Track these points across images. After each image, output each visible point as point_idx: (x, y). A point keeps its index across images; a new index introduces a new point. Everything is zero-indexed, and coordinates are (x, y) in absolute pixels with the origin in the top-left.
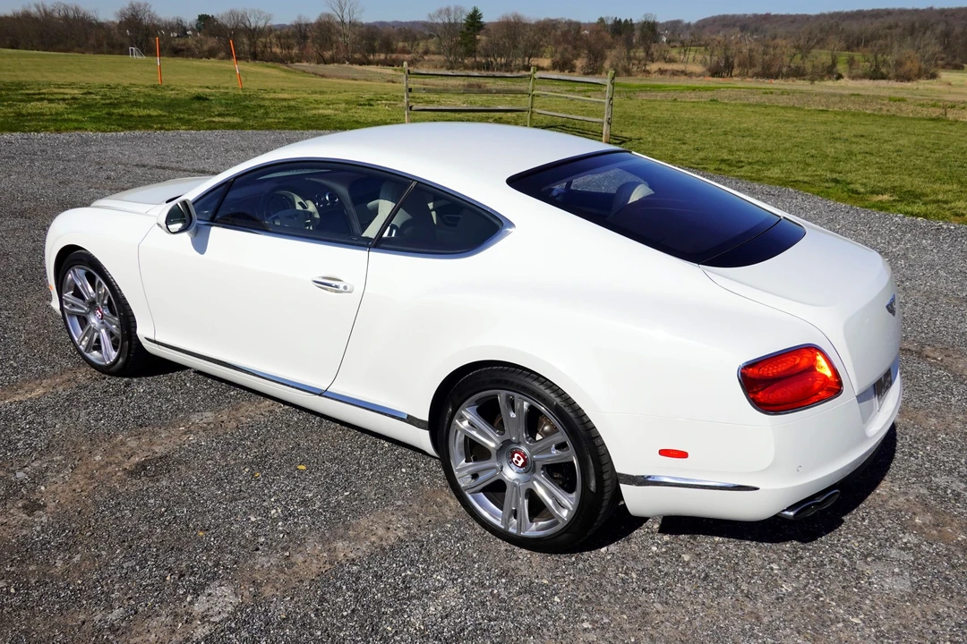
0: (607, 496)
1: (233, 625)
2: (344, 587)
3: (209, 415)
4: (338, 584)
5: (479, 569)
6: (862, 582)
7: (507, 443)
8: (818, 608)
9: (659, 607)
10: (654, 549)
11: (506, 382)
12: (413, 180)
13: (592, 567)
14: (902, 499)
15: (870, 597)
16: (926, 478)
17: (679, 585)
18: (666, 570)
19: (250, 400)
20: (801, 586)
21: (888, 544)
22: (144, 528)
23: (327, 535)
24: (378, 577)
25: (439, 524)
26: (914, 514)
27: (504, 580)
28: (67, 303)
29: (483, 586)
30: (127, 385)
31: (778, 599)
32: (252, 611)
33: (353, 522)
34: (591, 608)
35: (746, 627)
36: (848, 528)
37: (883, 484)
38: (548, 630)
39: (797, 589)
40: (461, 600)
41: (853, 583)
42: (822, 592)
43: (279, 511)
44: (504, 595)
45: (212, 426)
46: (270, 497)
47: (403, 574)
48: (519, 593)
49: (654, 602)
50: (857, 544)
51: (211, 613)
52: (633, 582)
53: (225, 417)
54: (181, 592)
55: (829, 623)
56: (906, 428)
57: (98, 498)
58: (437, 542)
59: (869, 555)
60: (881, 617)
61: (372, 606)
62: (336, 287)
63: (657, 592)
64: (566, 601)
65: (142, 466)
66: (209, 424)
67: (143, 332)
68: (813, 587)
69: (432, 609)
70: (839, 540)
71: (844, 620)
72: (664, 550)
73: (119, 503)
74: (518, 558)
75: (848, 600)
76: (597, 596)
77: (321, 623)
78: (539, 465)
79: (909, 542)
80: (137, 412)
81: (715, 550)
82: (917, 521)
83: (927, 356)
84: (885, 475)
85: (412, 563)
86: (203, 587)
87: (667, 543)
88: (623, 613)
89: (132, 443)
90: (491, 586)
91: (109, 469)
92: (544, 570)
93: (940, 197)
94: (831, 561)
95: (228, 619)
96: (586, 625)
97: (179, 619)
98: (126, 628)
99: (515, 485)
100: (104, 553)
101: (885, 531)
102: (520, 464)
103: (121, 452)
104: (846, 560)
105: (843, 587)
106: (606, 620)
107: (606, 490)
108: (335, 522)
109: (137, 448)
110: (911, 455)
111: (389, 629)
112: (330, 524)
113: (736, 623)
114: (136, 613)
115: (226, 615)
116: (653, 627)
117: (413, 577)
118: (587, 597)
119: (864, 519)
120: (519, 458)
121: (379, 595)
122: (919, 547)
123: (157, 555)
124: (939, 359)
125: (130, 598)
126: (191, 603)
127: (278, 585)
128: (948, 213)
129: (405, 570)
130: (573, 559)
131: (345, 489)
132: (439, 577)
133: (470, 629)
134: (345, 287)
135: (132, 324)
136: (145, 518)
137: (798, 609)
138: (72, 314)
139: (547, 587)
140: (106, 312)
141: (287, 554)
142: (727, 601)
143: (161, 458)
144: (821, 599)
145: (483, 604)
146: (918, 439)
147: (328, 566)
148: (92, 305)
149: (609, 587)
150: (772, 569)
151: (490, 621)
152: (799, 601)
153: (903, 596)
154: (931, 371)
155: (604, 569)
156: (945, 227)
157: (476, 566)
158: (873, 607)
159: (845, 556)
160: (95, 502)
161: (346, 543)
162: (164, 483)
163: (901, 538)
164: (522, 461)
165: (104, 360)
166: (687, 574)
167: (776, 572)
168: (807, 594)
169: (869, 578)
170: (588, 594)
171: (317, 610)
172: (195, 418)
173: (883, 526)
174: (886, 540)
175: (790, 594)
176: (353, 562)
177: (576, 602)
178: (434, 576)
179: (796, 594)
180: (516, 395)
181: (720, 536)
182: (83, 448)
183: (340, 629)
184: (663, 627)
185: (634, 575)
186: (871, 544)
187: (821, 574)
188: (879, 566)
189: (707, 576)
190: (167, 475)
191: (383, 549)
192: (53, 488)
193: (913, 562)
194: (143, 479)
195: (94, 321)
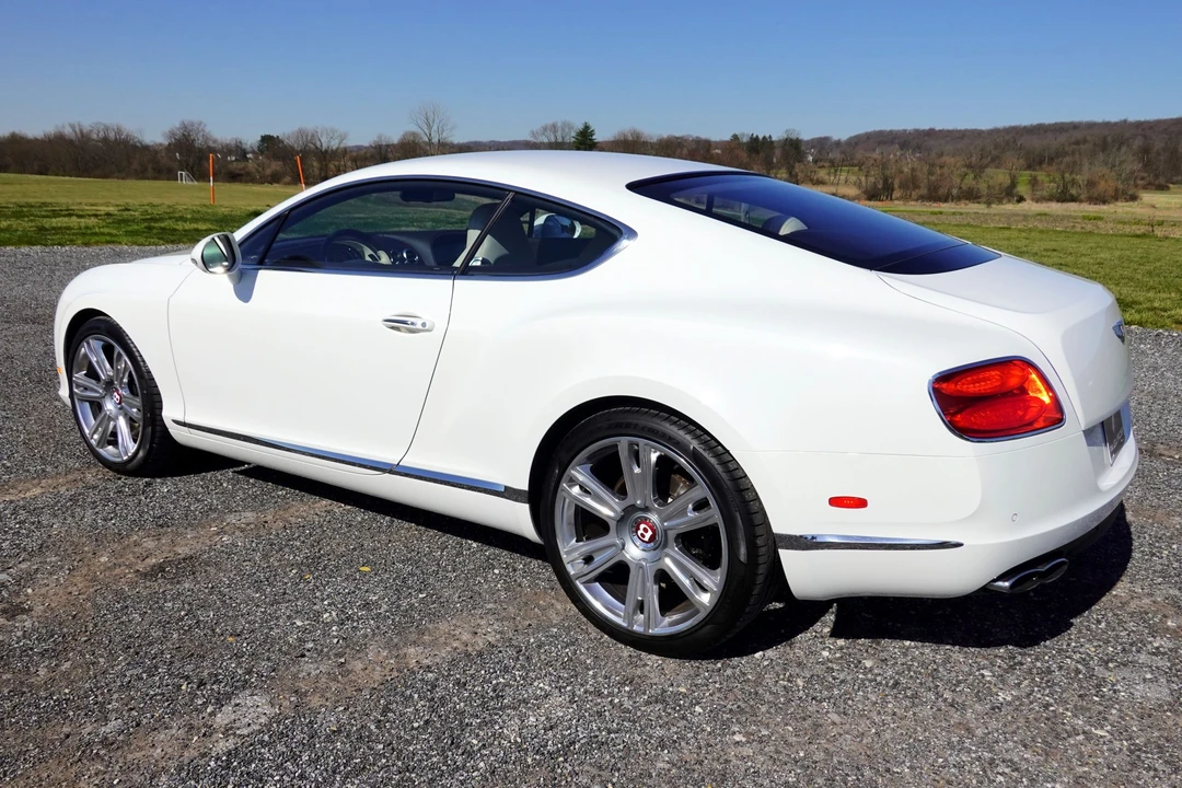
0: (762, 570)
1: (266, 738)
2: (416, 696)
3: (250, 516)
4: (408, 692)
5: (594, 677)
6: (1105, 690)
7: (630, 510)
8: (1048, 719)
9: (835, 718)
10: (825, 654)
11: (628, 425)
12: (510, 191)
13: (745, 674)
14: (1146, 601)
15: (1117, 706)
16: (1176, 578)
17: (861, 693)
18: (842, 677)
19: (302, 500)
20: (1024, 695)
21: (1134, 649)
22: (156, 633)
23: (395, 640)
24: (461, 685)
25: (542, 627)
26: (1165, 616)
27: (627, 689)
28: (78, 386)
29: (600, 694)
30: (148, 485)
31: (993, 709)
32: (292, 723)
33: (431, 626)
34: (744, 719)
35: (953, 739)
36: (1080, 631)
37: (1120, 584)
38: (687, 743)
39: (1017, 698)
40: (571, 710)
41: (1093, 692)
42: (1052, 701)
43: (334, 614)
44: (627, 704)
45: (252, 526)
46: (323, 600)
47: (494, 682)
48: (648, 703)
49: (828, 712)
50: (1093, 649)
51: (238, 724)
52: (799, 691)
53: (269, 518)
54: (200, 702)
55: (1065, 735)
56: (1143, 527)
57: (99, 600)
58: (539, 647)
59: (1111, 660)
60: (1135, 729)
61: (452, 716)
62: (412, 324)
63: (832, 701)
64: (711, 711)
65: (161, 567)
66: (248, 524)
67: (169, 413)
68: (1039, 696)
69: (532, 719)
70: (1069, 645)
71: (1084, 732)
72: (838, 655)
73: (127, 607)
74: (646, 665)
75: (1089, 710)
76: (752, 706)
77: (383, 736)
78: (672, 535)
79: (1162, 646)
80: (158, 512)
81: (905, 655)
82: (1169, 623)
83: (1161, 455)
84: (1121, 576)
85: (506, 670)
86: (229, 696)
87: (841, 648)
88: (787, 724)
89: (150, 544)
90: (610, 694)
91: (117, 571)
92: (680, 677)
93: (1156, 305)
94: (1060, 668)
95: (260, 731)
96: (738, 738)
97: (195, 731)
98: (123, 741)
99: (641, 567)
100: (102, 660)
101: (1129, 635)
102: (646, 539)
103: (134, 553)
104: (1080, 666)
105: (1080, 696)
106: (765, 732)
107: (761, 560)
108: (407, 626)
109: (156, 550)
110: (1154, 554)
111: (475, 742)
112: (400, 630)
113: (939, 736)
114: (138, 725)
115: (258, 727)
116: (828, 740)
117: (507, 685)
118: (739, 707)
119: (1099, 622)
120: (646, 530)
121: (462, 704)
122: (1176, 652)
123: (171, 663)
124: (1177, 457)
125: (132, 709)
126: (213, 714)
127: (328, 695)
128: (1168, 321)
129: (497, 678)
130: (719, 665)
131: (421, 591)
132: (541, 685)
133: (582, 741)
134: (424, 324)
135: (157, 405)
136: (159, 622)
137: (1022, 720)
138: (83, 400)
139: (685, 696)
140: (125, 392)
141: (343, 660)
142: (927, 711)
143: (184, 559)
144: (1052, 708)
145: (600, 714)
146: (1160, 538)
147: (395, 674)
148: (109, 386)
149: (768, 696)
150: (983, 676)
151: (609, 733)
152: (1022, 711)
153: (1161, 706)
154: (1168, 470)
155: (760, 676)
156: (1166, 334)
157: (591, 673)
158: (1121, 717)
159: (1078, 662)
160: (95, 605)
161: (420, 649)
162: (187, 585)
163: (1151, 643)
164: (650, 533)
165: (120, 456)
166: (870, 681)
167: (988, 679)
168: (1031, 703)
169: (1113, 685)
170: (739, 703)
171: (379, 721)
172: (232, 519)
173: (1126, 630)
174: (1131, 645)
175: (1009, 703)
176: (428, 669)
177: (724, 712)
178: (536, 684)
179: (1017, 703)
180: (642, 442)
181: (912, 640)
182: (86, 549)
183: (408, 743)
184: (841, 740)
185: (800, 682)
186: (1111, 649)
187: (1048, 681)
188: (1125, 672)
189: (897, 684)
190: (191, 577)
191: (468, 655)
192: (43, 591)
193: (1170, 669)
194: (160, 581)
195: (110, 406)
